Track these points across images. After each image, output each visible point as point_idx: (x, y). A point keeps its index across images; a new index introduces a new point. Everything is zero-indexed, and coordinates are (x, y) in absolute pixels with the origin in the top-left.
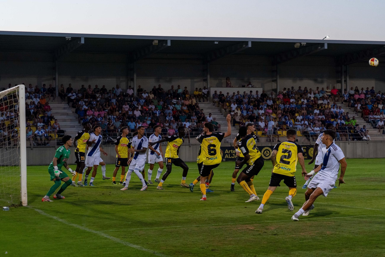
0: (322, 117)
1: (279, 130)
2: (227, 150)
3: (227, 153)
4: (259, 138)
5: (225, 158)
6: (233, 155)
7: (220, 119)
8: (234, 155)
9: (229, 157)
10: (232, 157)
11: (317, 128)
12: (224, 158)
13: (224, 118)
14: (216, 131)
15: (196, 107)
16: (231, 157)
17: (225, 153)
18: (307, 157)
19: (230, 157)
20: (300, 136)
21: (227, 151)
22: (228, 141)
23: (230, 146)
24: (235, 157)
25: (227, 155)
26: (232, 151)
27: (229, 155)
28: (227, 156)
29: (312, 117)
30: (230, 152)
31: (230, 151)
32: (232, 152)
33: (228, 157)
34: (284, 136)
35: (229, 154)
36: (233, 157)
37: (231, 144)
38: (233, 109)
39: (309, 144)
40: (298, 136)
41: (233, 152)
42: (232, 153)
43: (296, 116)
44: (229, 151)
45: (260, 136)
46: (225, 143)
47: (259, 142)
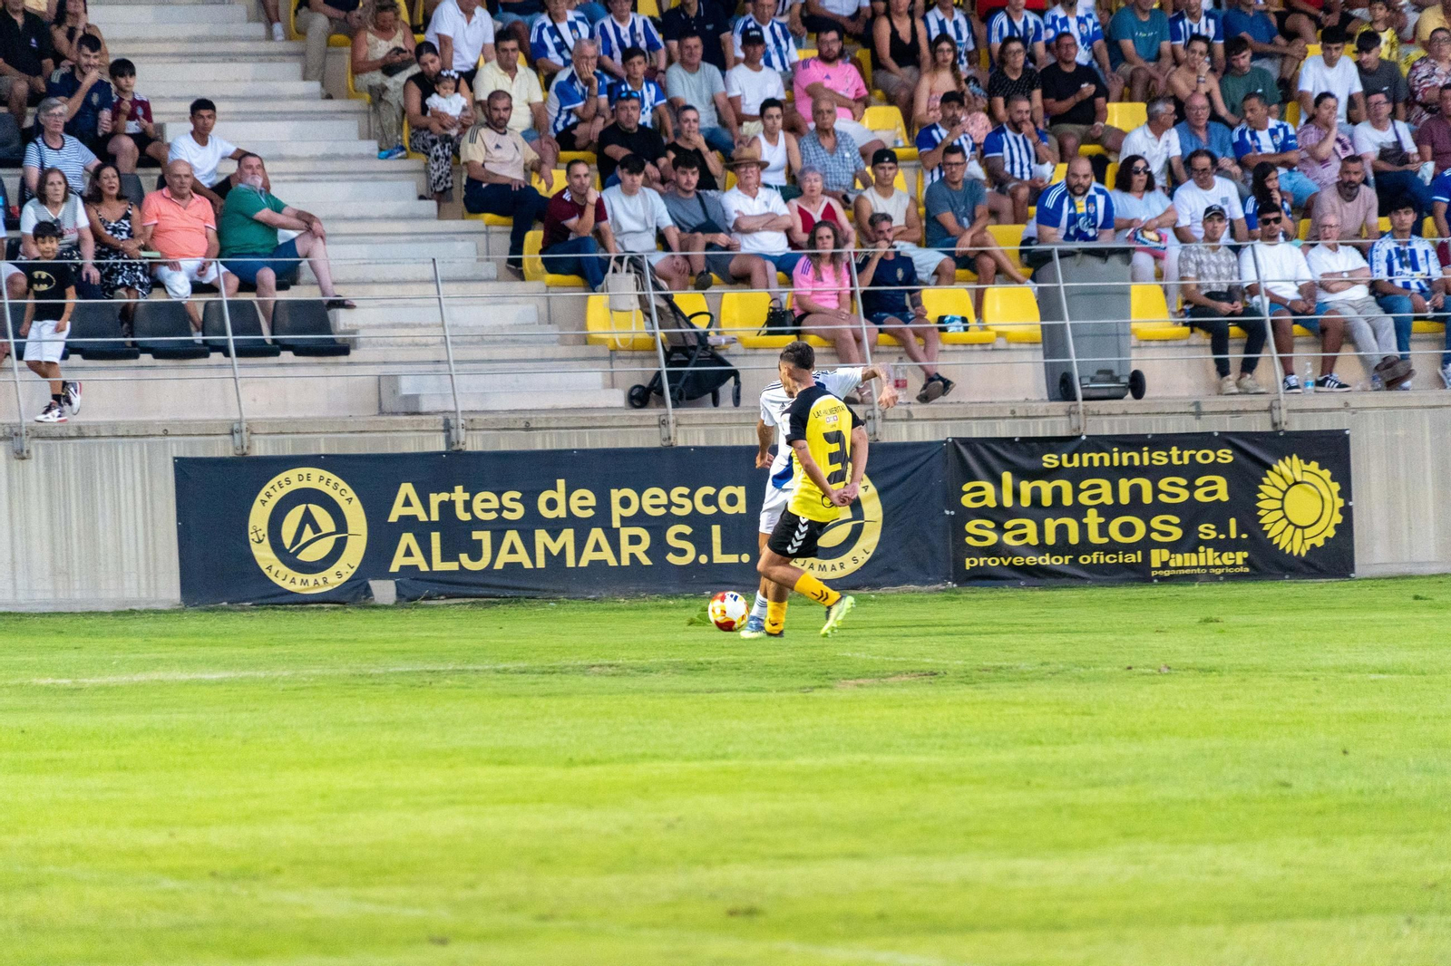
0: (1387, 137)
1: (940, 275)
2: (407, 489)
3: (408, 523)
4: (736, 364)
5: (394, 568)
6: (476, 535)
8: (484, 537)
9: (439, 565)
10: (464, 557)
11: (1334, 248)
12: (385, 575)
13: (361, 157)
14: (281, 286)
15: (60, 35)
16: (453, 566)
17: (393, 518)
18: (1241, 556)
19: (444, 558)
20: (1165, 341)
21: (406, 502)
22: (415, 398)
23: (437, 444)
24: (499, 565)
25: (408, 539)
26: (459, 495)
27: (436, 537)
28: (408, 553)
29: (1273, 133)
30: (447, 507)
31: (445, 496)
32: (468, 506)
33: (418, 560)
34: (1001, 343)
35: (431, 526)
36: (476, 556)
37: (447, 428)
38: (464, 57)
39: (1260, 424)
40: (1147, 341)
41: (477, 506)
42: (463, 516)
43: (1121, 135)
44: (435, 499)
45: (753, 339)
46: (382, 413)
47: (737, 400)
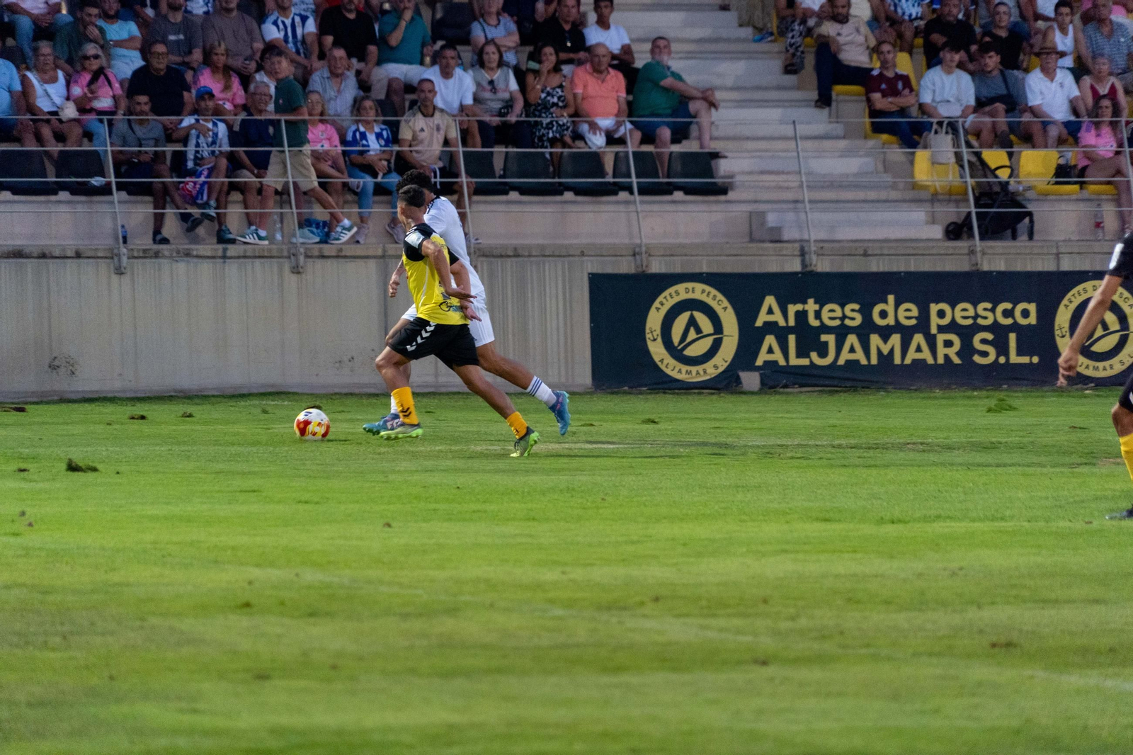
2: (770, 301)
3: (771, 327)
5: (759, 362)
6: (824, 338)
7: (709, 48)
8: (830, 339)
9: (794, 361)
10: (814, 355)
12: (751, 367)
13: (738, 40)
16: (805, 362)
17: (759, 323)
19: (799, 355)
21: (769, 311)
22: (778, 230)
23: (795, 267)
24: (841, 362)
25: (770, 340)
26: (811, 306)
27: (792, 339)
28: (770, 351)
30: (802, 316)
31: (799, 307)
32: (818, 315)
33: (778, 356)
35: (789, 330)
36: (823, 353)
37: (803, 253)
41: (825, 315)
42: (814, 322)
44: (792, 309)
45: (1044, 187)
46: (752, 240)
